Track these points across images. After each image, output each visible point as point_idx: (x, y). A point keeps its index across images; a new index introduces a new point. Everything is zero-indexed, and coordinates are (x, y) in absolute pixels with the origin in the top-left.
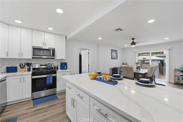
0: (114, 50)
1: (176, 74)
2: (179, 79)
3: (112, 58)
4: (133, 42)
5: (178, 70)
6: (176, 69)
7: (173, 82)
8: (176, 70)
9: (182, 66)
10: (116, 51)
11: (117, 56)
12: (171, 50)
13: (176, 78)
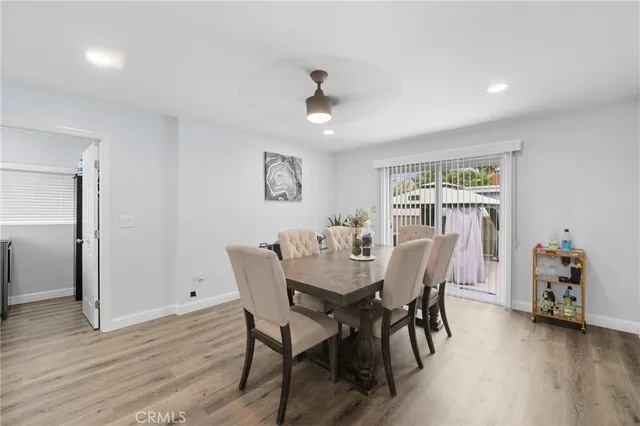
0: (284, 159)
1: (540, 270)
2: (551, 297)
3: (268, 196)
4: (319, 92)
5: (551, 254)
6: (539, 246)
7: (528, 307)
8: (539, 253)
9: (567, 231)
10: (292, 162)
11: (299, 186)
12: (519, 158)
13: (542, 288)
